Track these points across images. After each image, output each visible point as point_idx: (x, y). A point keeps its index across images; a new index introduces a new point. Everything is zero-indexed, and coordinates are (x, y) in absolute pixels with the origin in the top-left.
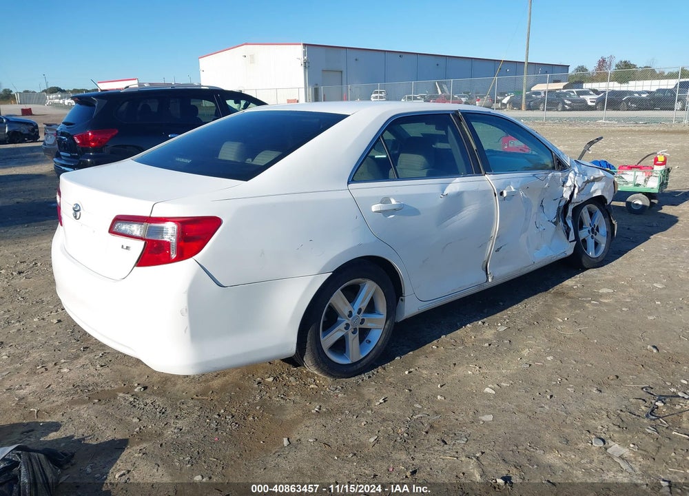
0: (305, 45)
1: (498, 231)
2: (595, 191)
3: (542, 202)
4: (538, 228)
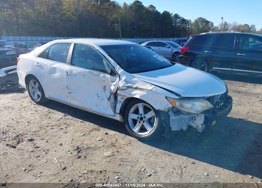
1: (67, 86)
2: (135, 94)
3: (105, 87)
4: (98, 96)
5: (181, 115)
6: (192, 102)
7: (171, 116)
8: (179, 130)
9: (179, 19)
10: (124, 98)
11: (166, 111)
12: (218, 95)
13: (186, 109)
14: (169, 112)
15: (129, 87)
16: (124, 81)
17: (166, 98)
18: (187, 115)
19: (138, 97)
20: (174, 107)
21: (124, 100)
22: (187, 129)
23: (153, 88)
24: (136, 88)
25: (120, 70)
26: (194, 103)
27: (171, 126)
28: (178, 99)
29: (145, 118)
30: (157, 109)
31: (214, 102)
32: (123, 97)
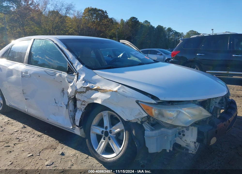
1: (23, 90)
2: (96, 99)
3: (64, 91)
4: (56, 103)
5: (162, 129)
6: (178, 108)
7: (147, 130)
8: (159, 151)
9: (172, 32)
10: (84, 105)
11: (139, 122)
12: (216, 98)
13: (169, 119)
14: (143, 124)
15: (88, 89)
16: (83, 80)
17: (137, 102)
18: (170, 129)
19: (99, 102)
20: (150, 117)
21: (85, 106)
22: (172, 150)
23: (119, 89)
24: (97, 90)
25: (78, 66)
26: (180, 110)
27: (147, 145)
28: (155, 104)
29: (111, 133)
30: (126, 120)
31: (210, 107)
32: (84, 103)
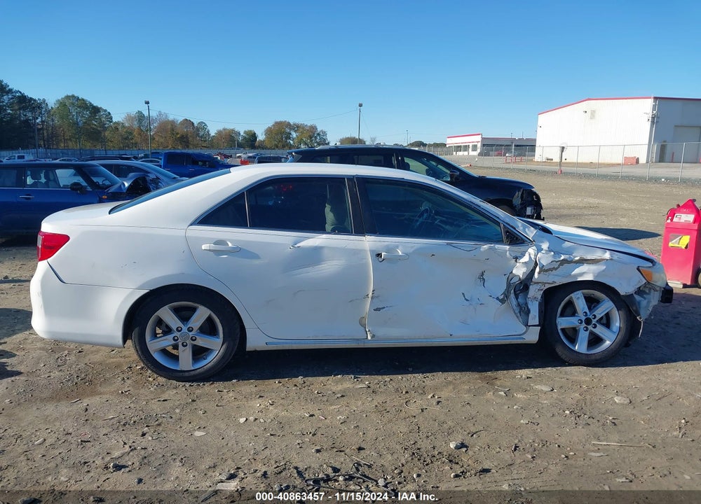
0: (656, 98)
1: (373, 291)
3: (483, 275)
10: (542, 289)
15: (564, 262)
16: (550, 251)
17: (638, 268)
19: (589, 277)
21: (542, 292)
23: (611, 256)
25: (527, 229)
29: (594, 318)
30: (623, 294)
